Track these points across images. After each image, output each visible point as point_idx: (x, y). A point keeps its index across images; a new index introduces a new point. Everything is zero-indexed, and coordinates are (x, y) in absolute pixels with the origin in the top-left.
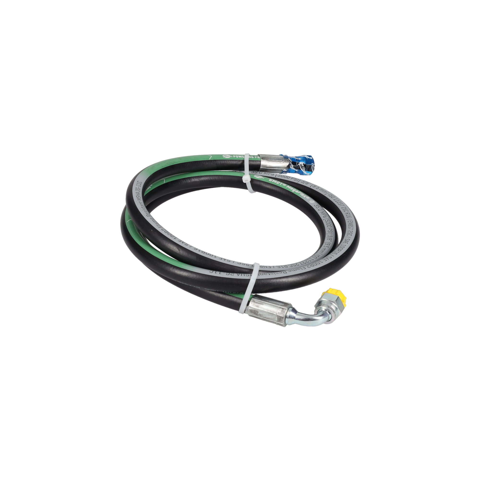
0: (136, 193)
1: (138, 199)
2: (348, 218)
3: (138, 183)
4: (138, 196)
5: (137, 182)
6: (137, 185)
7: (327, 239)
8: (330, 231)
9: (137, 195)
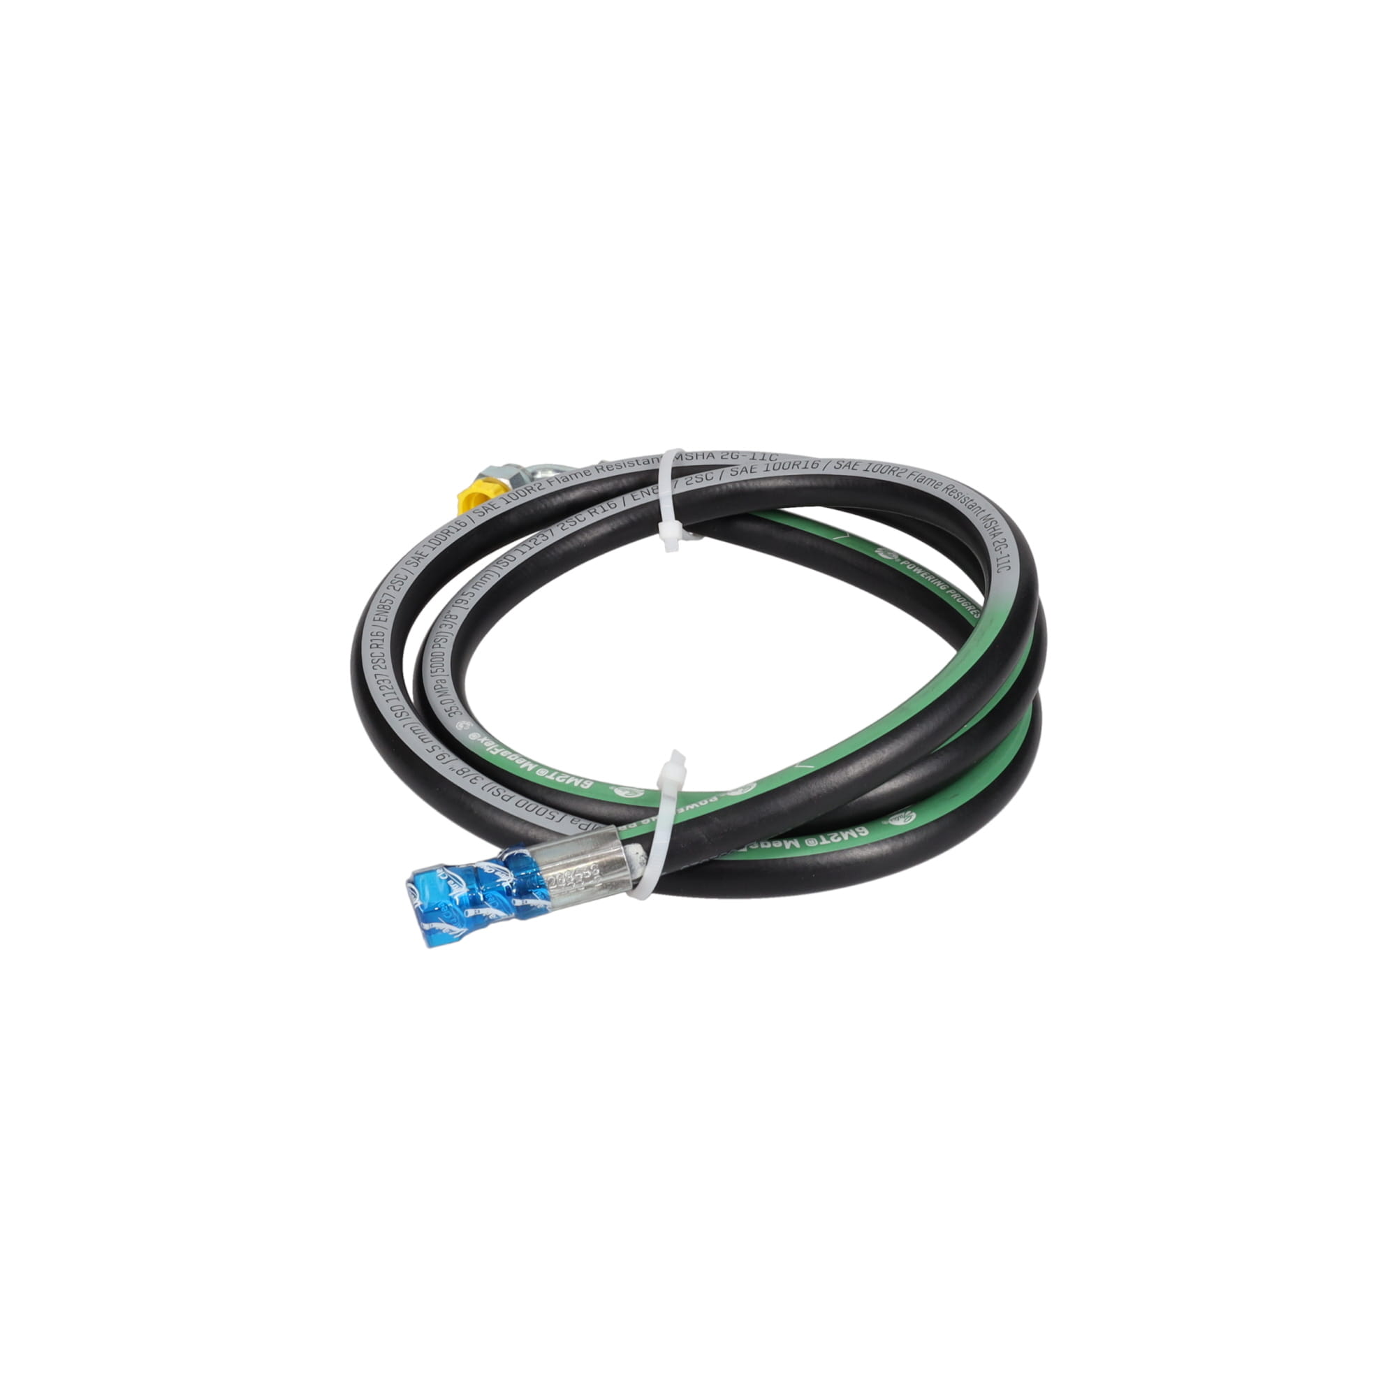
0: (1001, 533)
1: (989, 517)
2: (384, 631)
3: (1009, 564)
4: (993, 525)
5: (1010, 567)
6: (1008, 555)
7: (457, 617)
8: (442, 641)
9: (996, 528)
